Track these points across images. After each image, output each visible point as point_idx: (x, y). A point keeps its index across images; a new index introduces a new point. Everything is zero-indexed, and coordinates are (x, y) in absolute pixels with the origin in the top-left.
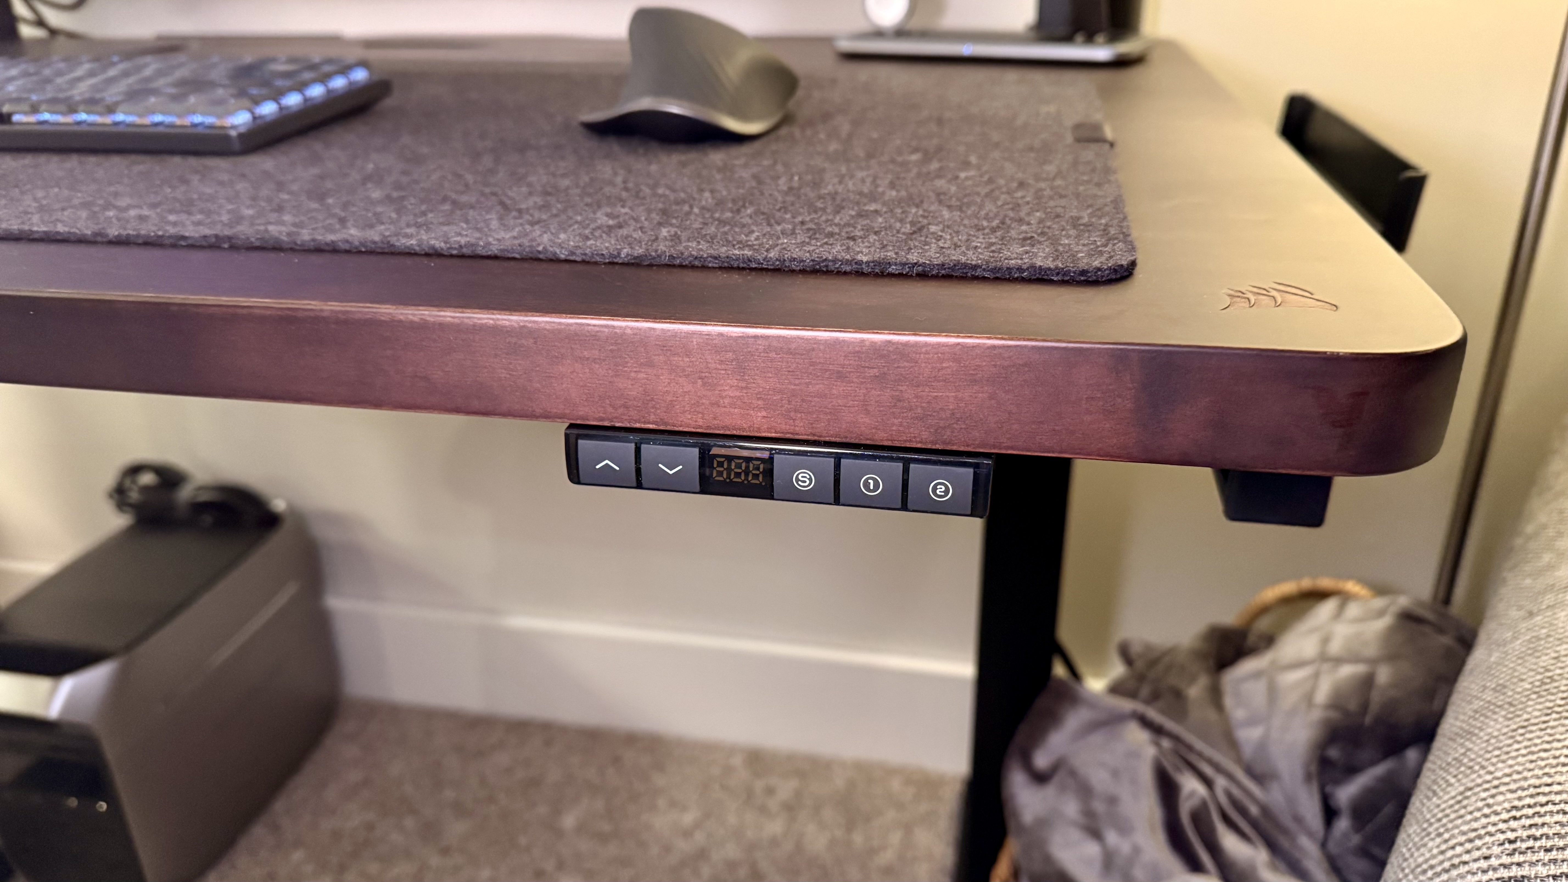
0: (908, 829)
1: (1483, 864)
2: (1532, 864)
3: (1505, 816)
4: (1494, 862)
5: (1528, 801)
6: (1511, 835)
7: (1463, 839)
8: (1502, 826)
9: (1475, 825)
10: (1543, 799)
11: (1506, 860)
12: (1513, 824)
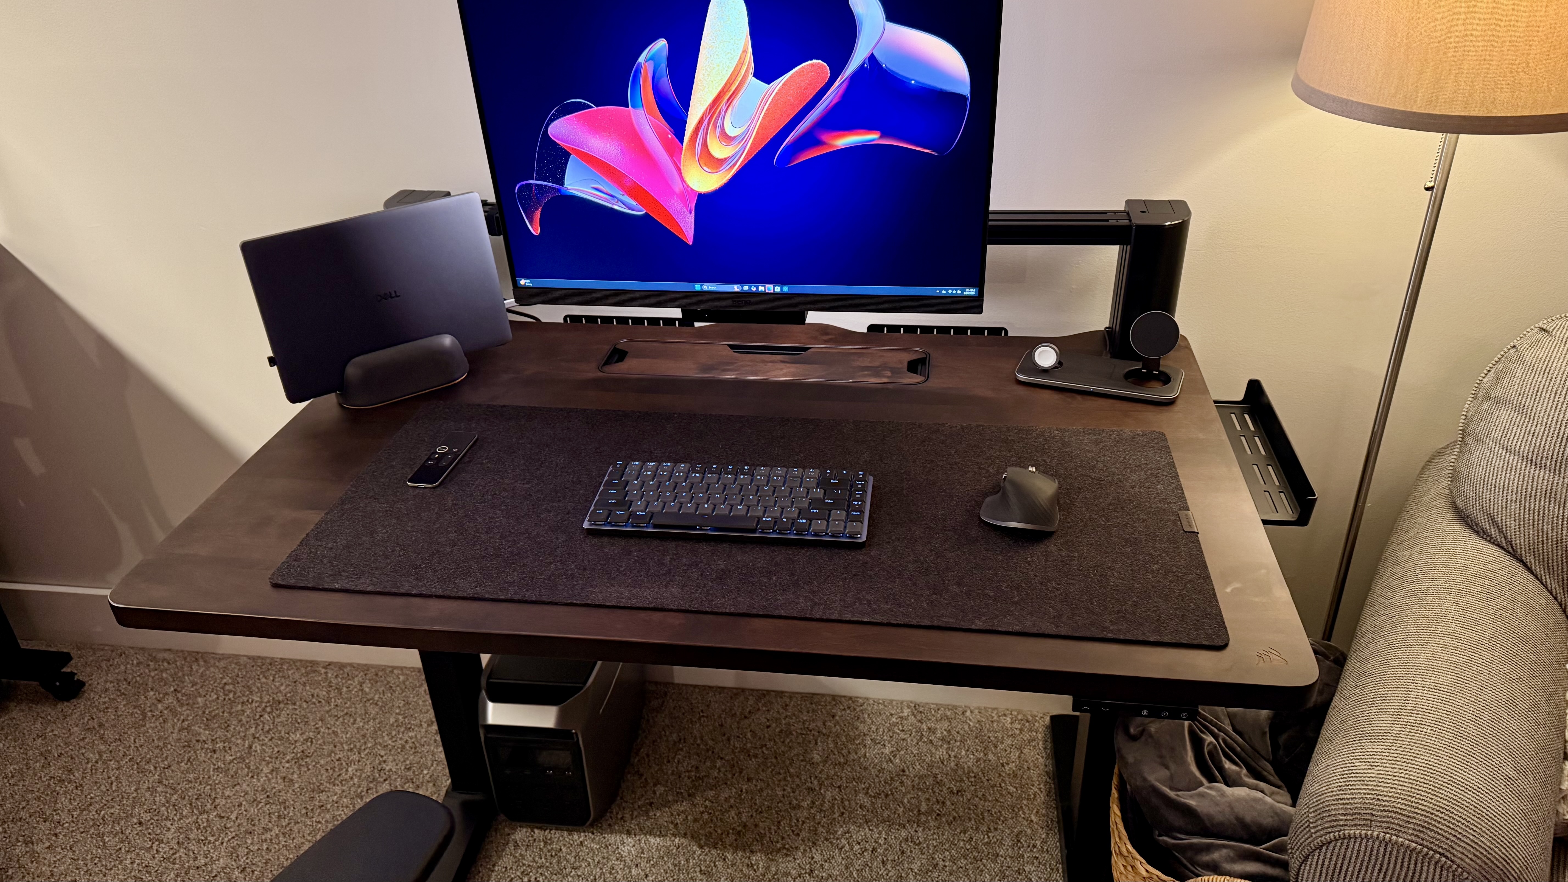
0: (1020, 749)
1: (1331, 794)
2: (1346, 794)
3: (1339, 777)
4: (1334, 793)
5: (1346, 772)
6: (1340, 784)
7: (1325, 784)
8: (1338, 781)
9: (1330, 780)
10: (1351, 772)
11: (1338, 793)
12: (1341, 780)
